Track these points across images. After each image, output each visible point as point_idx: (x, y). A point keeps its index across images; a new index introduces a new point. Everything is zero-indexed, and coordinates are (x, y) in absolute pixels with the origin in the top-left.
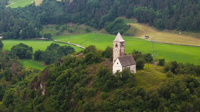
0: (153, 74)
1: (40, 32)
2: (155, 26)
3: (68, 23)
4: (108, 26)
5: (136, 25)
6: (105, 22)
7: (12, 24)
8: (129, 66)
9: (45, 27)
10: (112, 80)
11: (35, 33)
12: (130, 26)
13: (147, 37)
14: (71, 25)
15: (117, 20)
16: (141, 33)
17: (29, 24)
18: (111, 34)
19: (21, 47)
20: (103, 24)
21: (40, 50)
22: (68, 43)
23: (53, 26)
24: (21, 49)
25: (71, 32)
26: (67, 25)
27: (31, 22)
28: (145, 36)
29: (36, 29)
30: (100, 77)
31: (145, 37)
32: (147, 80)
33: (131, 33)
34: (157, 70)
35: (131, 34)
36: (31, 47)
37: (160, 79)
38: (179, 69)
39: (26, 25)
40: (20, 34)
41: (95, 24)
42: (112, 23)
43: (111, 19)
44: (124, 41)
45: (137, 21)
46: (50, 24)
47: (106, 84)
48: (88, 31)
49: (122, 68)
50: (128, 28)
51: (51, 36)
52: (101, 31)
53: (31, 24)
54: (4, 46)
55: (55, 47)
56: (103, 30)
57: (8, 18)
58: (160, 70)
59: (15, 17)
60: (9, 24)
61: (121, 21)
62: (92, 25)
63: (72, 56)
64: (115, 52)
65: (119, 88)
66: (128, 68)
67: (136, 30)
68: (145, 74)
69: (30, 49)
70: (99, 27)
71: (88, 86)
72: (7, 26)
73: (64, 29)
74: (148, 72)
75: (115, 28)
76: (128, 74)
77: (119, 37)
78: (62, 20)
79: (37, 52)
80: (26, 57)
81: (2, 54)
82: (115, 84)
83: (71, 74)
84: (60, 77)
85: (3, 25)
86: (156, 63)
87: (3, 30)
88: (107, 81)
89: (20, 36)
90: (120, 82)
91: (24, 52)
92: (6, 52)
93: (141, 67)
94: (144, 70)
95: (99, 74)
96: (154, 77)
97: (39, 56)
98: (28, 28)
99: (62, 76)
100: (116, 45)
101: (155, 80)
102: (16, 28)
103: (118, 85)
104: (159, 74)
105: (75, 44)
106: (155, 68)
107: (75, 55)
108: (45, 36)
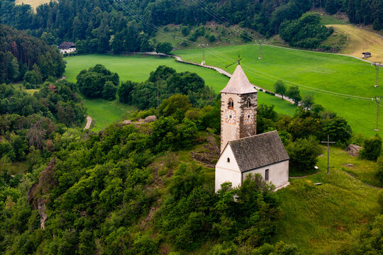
0: (339, 193)
1: (151, 40)
3: (208, 22)
4: (286, 29)
5: (344, 28)
6: (281, 20)
7: (96, 23)
8: (267, 168)
9: (161, 29)
10: (207, 212)
11: (139, 43)
12: (332, 31)
13: (368, 55)
14: (212, 25)
15: (306, 18)
16: (356, 45)
17: (129, 24)
18: (292, 46)
19: (95, 75)
20: (277, 23)
21: (133, 81)
22: (202, 64)
23: (178, 27)
24: (93, 77)
25: (212, 40)
26: (206, 26)
27: (134, 20)
28: (363, 54)
29: (142, 33)
30: (177, 199)
31: (363, 56)
32: (316, 214)
33: (333, 44)
34: (356, 175)
35: (333, 46)
36: (116, 74)
37: (358, 212)
39: (124, 24)
40: (110, 44)
42: (295, 23)
43: (294, 15)
44: (254, 90)
45: (347, 19)
46: (172, 25)
48: (246, 39)
49: (240, 174)
50: (328, 35)
51: (171, 49)
52: (272, 40)
53: (133, 23)
54: (65, 69)
55: (165, 75)
56: (277, 37)
57: (89, 11)
58: (365, 174)
59: (105, 8)
60: (91, 23)
61: (313, 20)
62: (255, 26)
63: (127, 122)
64: (226, 122)
65: (221, 243)
66: (258, 176)
67: (344, 39)
68: (312, 192)
69: (114, 77)
70: (268, 30)
71: (141, 223)
72: (86, 27)
73: (198, 35)
74: (325, 183)
75: (300, 34)
76: (256, 197)
77: (239, 79)
78: (196, 16)
79: (123, 85)
80: (104, 96)
81: (46, 91)
82: (214, 227)
83: (104, 179)
84: (76, 187)
85: (78, 25)
86: (358, 148)
87: (78, 35)
88: (190, 216)
89: (109, 48)
90: (227, 224)
91: (100, 84)
92: (54, 87)
93: (308, 165)
94: (315, 175)
95: (175, 190)
96: (342, 204)
97: (128, 95)
98: (126, 32)
99: (80, 185)
100: (229, 103)
101: (342, 213)
102: (102, 31)
103: (220, 232)
104: (358, 192)
105: (215, 68)
106: (350, 169)
107: (137, 120)
108: (158, 47)
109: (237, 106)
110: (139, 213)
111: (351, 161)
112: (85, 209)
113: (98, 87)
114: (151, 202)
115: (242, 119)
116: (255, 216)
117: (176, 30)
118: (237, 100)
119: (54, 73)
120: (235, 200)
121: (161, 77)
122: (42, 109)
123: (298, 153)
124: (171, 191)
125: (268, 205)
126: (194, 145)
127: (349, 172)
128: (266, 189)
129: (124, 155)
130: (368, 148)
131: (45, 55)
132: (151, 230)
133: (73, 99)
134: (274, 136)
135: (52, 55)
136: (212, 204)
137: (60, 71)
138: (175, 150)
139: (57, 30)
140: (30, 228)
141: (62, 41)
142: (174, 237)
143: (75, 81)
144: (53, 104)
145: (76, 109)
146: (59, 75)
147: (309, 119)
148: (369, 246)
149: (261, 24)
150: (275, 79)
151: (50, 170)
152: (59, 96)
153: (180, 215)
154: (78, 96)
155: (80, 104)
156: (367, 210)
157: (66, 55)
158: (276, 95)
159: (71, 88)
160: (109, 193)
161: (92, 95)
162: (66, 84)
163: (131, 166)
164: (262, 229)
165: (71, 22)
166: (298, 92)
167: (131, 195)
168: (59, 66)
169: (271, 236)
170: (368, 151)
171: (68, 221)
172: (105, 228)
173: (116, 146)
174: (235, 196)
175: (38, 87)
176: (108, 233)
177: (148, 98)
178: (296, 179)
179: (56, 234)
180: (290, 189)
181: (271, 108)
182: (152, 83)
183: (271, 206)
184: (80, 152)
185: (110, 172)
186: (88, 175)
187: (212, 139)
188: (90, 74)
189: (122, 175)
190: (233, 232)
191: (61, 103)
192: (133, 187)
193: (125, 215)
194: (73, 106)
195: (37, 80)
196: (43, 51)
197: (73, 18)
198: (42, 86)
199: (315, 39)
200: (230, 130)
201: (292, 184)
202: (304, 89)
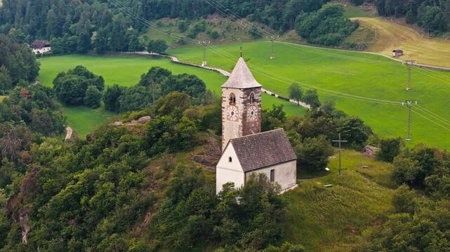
0: (351, 194)
1: (141, 37)
2: (420, 24)
3: (209, 16)
4: (303, 23)
5: (372, 22)
6: (297, 13)
7: (75, 17)
8: (272, 168)
9: (153, 24)
10: (207, 215)
11: (127, 41)
12: (357, 25)
13: (399, 53)
14: (215, 19)
15: (327, 9)
16: (386, 42)
17: (115, 18)
18: (310, 43)
19: (75, 78)
20: (293, 17)
21: (120, 85)
22: (203, 66)
23: (173, 21)
24: (73, 81)
25: (215, 37)
26: (207, 21)
27: (121, 13)
28: (394, 51)
29: (131, 29)
30: (175, 202)
31: (394, 54)
32: (326, 216)
33: (358, 40)
34: (370, 177)
35: (358, 43)
36: (100, 77)
37: (371, 214)
38: (441, 176)
39: (108, 19)
40: (92, 42)
41: (272, 19)
42: (314, 16)
43: (312, 6)
44: (258, 85)
45: (375, 11)
46: (167, 19)
47: (186, 229)
48: (255, 35)
49: (243, 174)
50: (353, 30)
51: (165, 47)
52: (286, 36)
53: (120, 17)
54: (39, 72)
55: (159, 77)
56: (293, 32)
57: (67, 3)
58: (381, 176)
60: (68, 17)
61: (335, 12)
62: (266, 20)
63: (118, 123)
64: (228, 119)
65: (223, 246)
66: (262, 176)
67: (371, 35)
68: (322, 194)
69: (98, 81)
70: (282, 25)
71: (135, 230)
72: (62, 22)
73: (198, 30)
74: (336, 184)
75: (321, 28)
76: (260, 198)
77: (241, 72)
78: (196, 9)
79: (109, 90)
80: (86, 103)
81: (18, 96)
82: (215, 230)
83: (94, 184)
84: (63, 194)
85: (53, 19)
86: (374, 150)
87: (53, 32)
88: (189, 220)
89: (91, 47)
90: (229, 226)
91: (82, 89)
92: (27, 92)
93: (317, 166)
94: (325, 177)
95: (173, 193)
96: (354, 206)
97: (115, 101)
98: (111, 28)
99: (68, 191)
100: (231, 99)
101: (354, 215)
102: (82, 27)
103: (221, 235)
104: (372, 194)
105: (218, 70)
106: (364, 171)
107: (130, 121)
108: (150, 46)
109: (239, 101)
110: (133, 219)
111: (366, 162)
112: (73, 218)
113: (80, 93)
114: (147, 206)
115: (244, 116)
116: (259, 218)
117: (171, 25)
118: (239, 95)
119: (26, 77)
120: (238, 202)
121: (155, 80)
122: (14, 118)
123: (307, 153)
124: (168, 195)
125: (273, 205)
126: (193, 146)
127: (364, 174)
128: (271, 190)
129: (116, 159)
130: (386, 148)
131: (14, 54)
132: (147, 236)
133: (50, 106)
134: (280, 134)
135: (23, 56)
136: (212, 206)
137: (33, 74)
138: (173, 152)
139: (28, 25)
140: (10, 242)
141: (34, 39)
142: (172, 242)
143: (51, 86)
144: (26, 112)
145: (54, 118)
146: (31, 80)
147: (320, 119)
148: (379, 245)
149: (273, 17)
150: (290, 82)
151: (32, 176)
152: (34, 103)
153: (178, 219)
154: (56, 103)
155: (58, 112)
156: (381, 212)
157: (39, 55)
158: (291, 100)
159: (48, 94)
160: (100, 198)
161: (72, 102)
162: (41, 89)
163: (124, 169)
164: (267, 231)
165: (45, 16)
166: (317, 97)
167: (125, 200)
168: (32, 68)
169: (277, 239)
170: (385, 152)
171: (54, 230)
172: (96, 235)
173: (107, 149)
174: (237, 198)
175: (6, 94)
176: (99, 240)
177: (139, 104)
178: (305, 182)
179: (41, 246)
180: (298, 191)
181: (280, 109)
182: (144, 87)
183: (276, 208)
184: (66, 158)
185: (101, 176)
186: (77, 180)
187: (213, 140)
188: (70, 77)
189: (114, 179)
190: (236, 234)
191: (35, 111)
192: (127, 191)
193: (118, 221)
194: (50, 114)
195: (6, 84)
196: (13, 50)
197: (47, 11)
198: (12, 92)
199: (337, 35)
200: (232, 128)
201: (300, 186)
202: (323, 93)
